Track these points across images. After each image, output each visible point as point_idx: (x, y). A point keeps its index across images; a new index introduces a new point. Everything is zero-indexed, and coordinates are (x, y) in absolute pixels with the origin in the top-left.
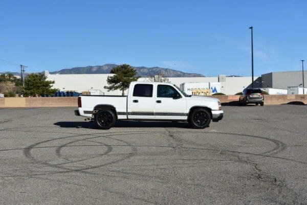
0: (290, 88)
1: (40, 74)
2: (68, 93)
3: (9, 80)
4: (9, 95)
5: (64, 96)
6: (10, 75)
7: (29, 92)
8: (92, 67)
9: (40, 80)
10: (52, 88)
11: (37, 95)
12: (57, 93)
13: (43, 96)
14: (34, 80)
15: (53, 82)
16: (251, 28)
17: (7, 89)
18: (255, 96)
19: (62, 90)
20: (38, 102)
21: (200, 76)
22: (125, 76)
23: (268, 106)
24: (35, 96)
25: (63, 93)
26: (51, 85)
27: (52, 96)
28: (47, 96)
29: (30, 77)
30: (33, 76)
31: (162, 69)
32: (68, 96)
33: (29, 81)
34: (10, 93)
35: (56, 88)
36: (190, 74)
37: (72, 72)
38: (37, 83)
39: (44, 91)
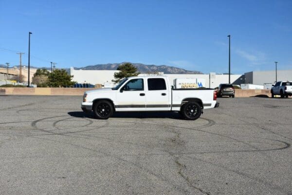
0: (266, 84)
1: (62, 69)
2: (84, 85)
3: (43, 74)
4: (42, 86)
5: (81, 87)
6: (44, 70)
7: (54, 83)
8: (111, 64)
9: (62, 74)
10: (72, 81)
11: (60, 86)
12: (76, 85)
13: (65, 87)
14: (58, 74)
15: (73, 77)
16: (229, 36)
17: (41, 81)
18: (227, 90)
19: (79, 82)
20: (60, 91)
21: (199, 73)
22: (128, 73)
23: (238, 98)
24: (58, 87)
25: (81, 84)
26: (71, 78)
27: (72, 87)
28: (68, 87)
29: (54, 72)
30: (58, 71)
31: (169, 67)
32: (84, 87)
33: (54, 75)
34: (42, 84)
35: (75, 81)
36: (191, 71)
37: (95, 68)
38: (60, 77)
39: (65, 83)
